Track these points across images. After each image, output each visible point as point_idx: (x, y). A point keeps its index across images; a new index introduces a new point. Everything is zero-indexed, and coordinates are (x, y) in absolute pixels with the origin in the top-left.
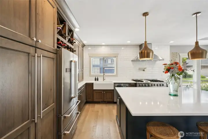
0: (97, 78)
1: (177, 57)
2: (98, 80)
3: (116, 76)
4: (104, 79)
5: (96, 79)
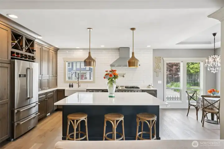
0: (71, 84)
1: (160, 62)
2: (72, 87)
3: (93, 82)
4: (80, 85)
5: (71, 86)
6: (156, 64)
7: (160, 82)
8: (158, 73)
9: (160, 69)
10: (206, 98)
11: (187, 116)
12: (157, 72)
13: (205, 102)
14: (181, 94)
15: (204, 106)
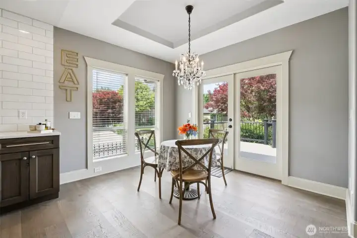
1: (77, 65)
6: (63, 68)
7: (76, 115)
8: (71, 90)
9: (76, 82)
10: (184, 147)
11: (138, 190)
12: (66, 90)
13: (183, 154)
14: (124, 138)
15: (180, 165)
